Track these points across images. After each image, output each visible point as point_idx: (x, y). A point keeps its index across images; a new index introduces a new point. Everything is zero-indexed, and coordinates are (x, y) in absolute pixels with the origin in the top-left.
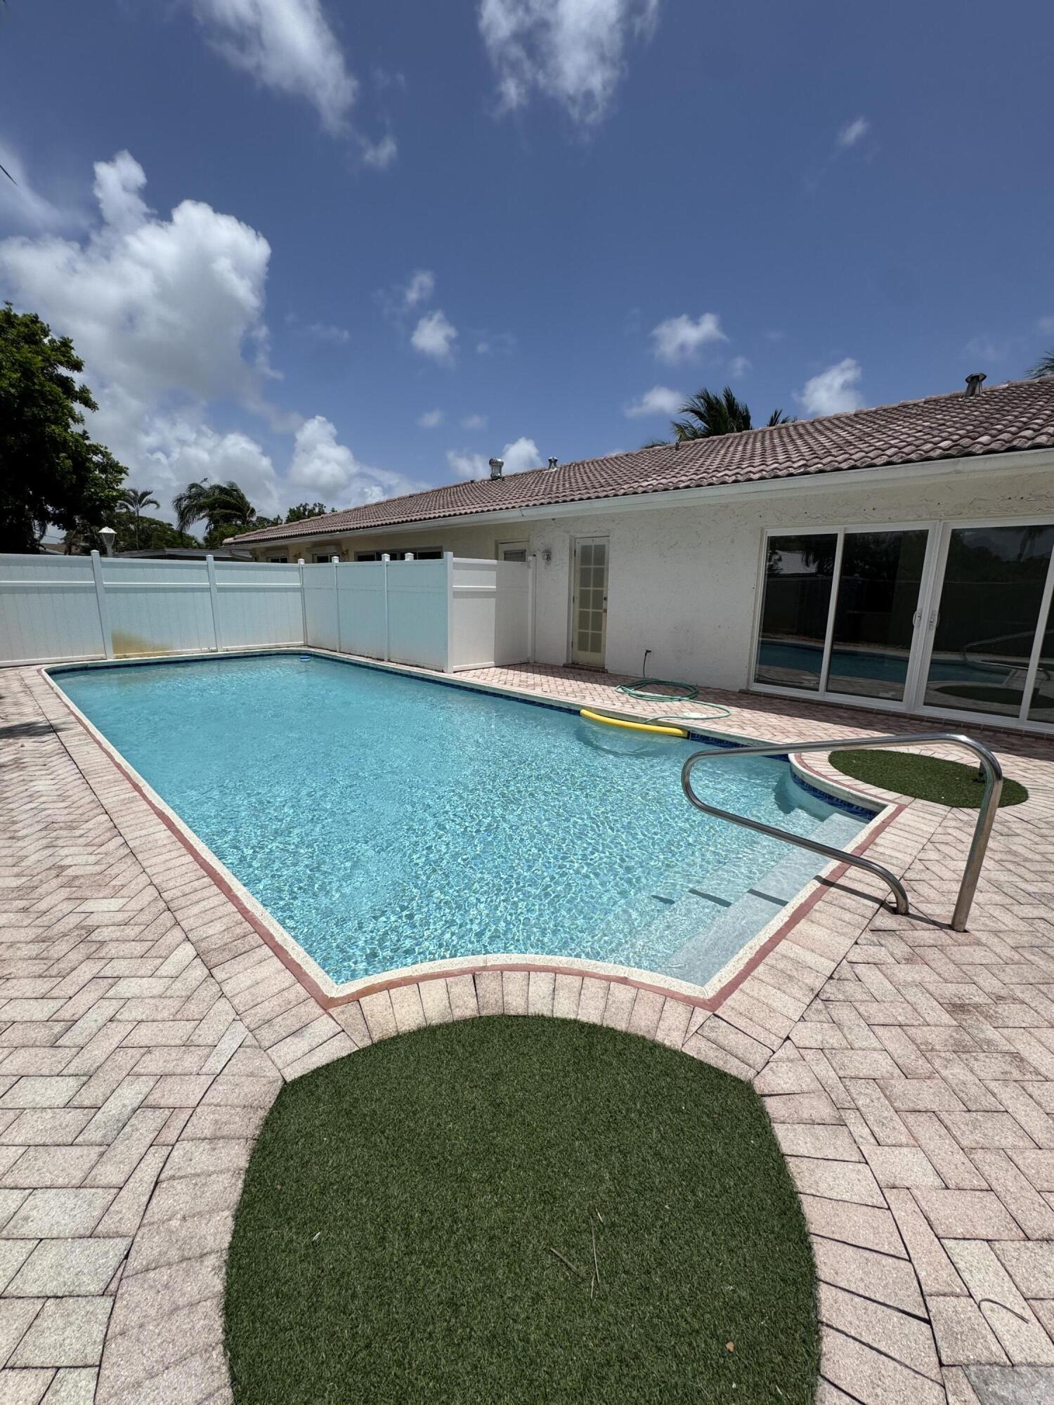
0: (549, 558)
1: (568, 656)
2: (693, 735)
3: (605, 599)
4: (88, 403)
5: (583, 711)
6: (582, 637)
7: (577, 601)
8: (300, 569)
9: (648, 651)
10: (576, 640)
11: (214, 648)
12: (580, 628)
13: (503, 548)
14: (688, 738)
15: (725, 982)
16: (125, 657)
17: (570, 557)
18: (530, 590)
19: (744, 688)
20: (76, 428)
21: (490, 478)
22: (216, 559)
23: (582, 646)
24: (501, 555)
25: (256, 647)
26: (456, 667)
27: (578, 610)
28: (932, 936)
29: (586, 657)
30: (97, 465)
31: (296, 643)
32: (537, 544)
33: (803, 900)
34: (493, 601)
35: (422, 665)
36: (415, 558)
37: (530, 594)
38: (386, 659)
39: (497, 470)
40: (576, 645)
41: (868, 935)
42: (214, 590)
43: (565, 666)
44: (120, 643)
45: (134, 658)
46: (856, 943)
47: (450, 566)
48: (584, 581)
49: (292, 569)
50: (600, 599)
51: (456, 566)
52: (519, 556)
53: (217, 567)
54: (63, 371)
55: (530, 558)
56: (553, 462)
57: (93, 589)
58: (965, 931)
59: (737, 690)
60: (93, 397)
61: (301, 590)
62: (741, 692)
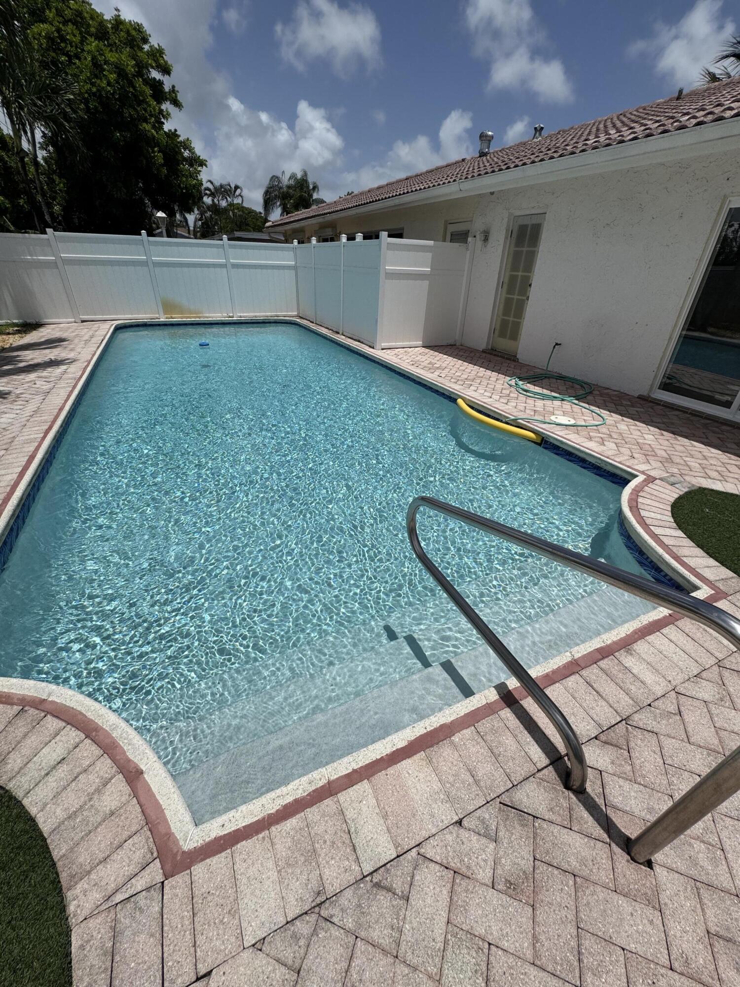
0: (486, 239)
1: (488, 343)
2: (546, 442)
3: (530, 285)
4: (176, 103)
5: (460, 401)
6: (504, 324)
7: (505, 286)
8: (294, 249)
9: (557, 344)
10: (498, 327)
11: (231, 315)
12: (504, 314)
13: (452, 228)
14: (540, 444)
15: (230, 828)
16: (172, 318)
17: (506, 238)
18: (466, 273)
19: (645, 394)
20: (167, 127)
21: (478, 155)
22: (229, 239)
23: (502, 334)
24: (448, 237)
25: (260, 315)
26: (384, 345)
27: (504, 295)
28: (586, 853)
29: (504, 344)
30: (185, 159)
31: (290, 313)
32: (478, 226)
33: (449, 720)
34: (426, 284)
35: (362, 340)
36: (364, 239)
37: (465, 278)
38: (341, 333)
39: (486, 145)
40: (497, 332)
41: (490, 815)
42: (229, 266)
43: (484, 351)
44: (168, 307)
45: (177, 319)
46: (460, 823)
47: (384, 246)
48: (515, 267)
49: (288, 249)
50: (527, 284)
51: (390, 246)
52: (461, 237)
53: (231, 246)
54: (155, 74)
55: (470, 239)
56: (539, 130)
57: (144, 264)
58: (649, 864)
59: (636, 395)
60: (180, 98)
61: (295, 268)
62: (641, 398)
